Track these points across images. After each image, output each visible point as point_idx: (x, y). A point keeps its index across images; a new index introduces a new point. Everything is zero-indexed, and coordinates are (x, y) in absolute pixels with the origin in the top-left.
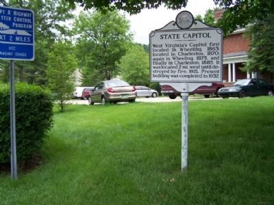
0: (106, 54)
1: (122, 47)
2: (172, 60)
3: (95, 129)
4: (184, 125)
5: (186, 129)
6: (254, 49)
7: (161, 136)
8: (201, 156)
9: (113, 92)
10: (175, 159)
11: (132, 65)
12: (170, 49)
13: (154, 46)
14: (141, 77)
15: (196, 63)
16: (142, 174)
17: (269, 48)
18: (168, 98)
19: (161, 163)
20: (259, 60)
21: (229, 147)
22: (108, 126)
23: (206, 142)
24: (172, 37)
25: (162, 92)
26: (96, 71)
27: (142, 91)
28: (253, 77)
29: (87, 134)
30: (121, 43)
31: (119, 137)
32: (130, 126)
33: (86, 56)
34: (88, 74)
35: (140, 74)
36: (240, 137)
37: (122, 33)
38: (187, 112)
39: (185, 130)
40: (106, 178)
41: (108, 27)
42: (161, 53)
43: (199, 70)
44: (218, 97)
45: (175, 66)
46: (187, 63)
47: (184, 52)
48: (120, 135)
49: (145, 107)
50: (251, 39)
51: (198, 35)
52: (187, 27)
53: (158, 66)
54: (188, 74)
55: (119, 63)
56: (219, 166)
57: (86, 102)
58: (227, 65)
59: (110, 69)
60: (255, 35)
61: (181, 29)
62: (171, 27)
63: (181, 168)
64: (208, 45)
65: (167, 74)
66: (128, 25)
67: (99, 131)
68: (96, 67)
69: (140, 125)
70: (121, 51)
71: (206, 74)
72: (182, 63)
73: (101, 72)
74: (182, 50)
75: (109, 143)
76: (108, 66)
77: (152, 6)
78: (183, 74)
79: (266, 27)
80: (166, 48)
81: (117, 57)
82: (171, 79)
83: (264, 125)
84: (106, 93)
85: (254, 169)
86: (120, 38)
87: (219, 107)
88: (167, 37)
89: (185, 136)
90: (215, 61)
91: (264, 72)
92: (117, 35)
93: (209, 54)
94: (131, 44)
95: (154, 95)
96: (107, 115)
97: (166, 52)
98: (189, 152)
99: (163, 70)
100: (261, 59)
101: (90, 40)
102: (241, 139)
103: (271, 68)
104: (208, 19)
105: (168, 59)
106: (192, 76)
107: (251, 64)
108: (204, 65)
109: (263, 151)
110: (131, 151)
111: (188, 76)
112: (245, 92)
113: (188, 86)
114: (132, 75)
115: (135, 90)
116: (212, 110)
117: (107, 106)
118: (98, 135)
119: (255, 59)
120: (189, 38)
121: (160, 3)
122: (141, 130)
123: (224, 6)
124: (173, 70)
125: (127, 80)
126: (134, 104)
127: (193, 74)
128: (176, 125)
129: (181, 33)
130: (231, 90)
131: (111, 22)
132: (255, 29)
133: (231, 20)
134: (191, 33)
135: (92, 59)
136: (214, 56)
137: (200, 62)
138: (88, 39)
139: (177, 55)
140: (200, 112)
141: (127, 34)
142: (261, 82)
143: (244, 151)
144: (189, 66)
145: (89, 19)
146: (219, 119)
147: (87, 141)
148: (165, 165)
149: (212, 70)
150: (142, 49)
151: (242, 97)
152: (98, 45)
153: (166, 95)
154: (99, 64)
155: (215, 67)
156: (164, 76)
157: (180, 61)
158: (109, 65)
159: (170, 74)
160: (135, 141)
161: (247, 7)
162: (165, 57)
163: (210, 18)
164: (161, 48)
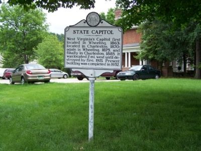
0: (25, 41)
1: (39, 36)
2: (82, 51)
3: (15, 105)
4: (91, 103)
5: (93, 106)
6: (145, 42)
7: (71, 112)
8: (104, 128)
9: (32, 74)
10: (83, 131)
11: (47, 51)
12: (81, 42)
13: (68, 39)
14: (55, 62)
15: (102, 54)
16: (56, 144)
17: (156, 42)
18: (77, 79)
19: (72, 134)
20: (149, 51)
21: (126, 120)
22: (27, 103)
23: (108, 117)
24: (83, 32)
25: (72, 74)
26: (16, 55)
27: (55, 73)
28: (144, 64)
29: (9, 109)
30: (38, 32)
31: (36, 112)
32: (46, 103)
33: (7, 42)
34: (9, 57)
35: (54, 59)
36: (134, 112)
37: (40, 24)
38: (93, 92)
39: (92, 108)
40: (27, 148)
41: (28, 18)
42: (74, 45)
43: (104, 60)
44: (116, 79)
45: (85, 55)
46: (94, 54)
47: (92, 45)
48: (37, 110)
49: (58, 87)
50: (143, 34)
51: (104, 32)
52: (95, 24)
53: (71, 55)
54: (95, 62)
55: (37, 49)
56: (118, 136)
57: (8, 82)
58: (125, 53)
59: (28, 54)
60: (146, 31)
61: (91, 26)
62: (82, 24)
63: (88, 138)
64: (111, 40)
65: (78, 62)
66: (45, 17)
67: (19, 107)
68: (17, 52)
69: (54, 103)
70: (38, 39)
71: (109, 63)
72: (90, 54)
73: (21, 56)
74: (90, 43)
75: (28, 118)
76: (27, 52)
77: (67, 6)
78: (91, 62)
79: (154, 25)
80: (78, 41)
81: (35, 44)
82: (81, 66)
83: (153, 102)
84: (25, 75)
85: (145, 138)
86: (37, 28)
87: (118, 88)
88: (79, 32)
89: (92, 112)
90: (116, 53)
91: (152, 60)
92: (35, 25)
93: (112, 47)
94: (47, 34)
95: (65, 76)
96: (26, 93)
97: (78, 45)
98: (95, 125)
99: (75, 58)
100: (150, 50)
101: (11, 28)
102: (135, 114)
103: (158, 57)
104: (110, 16)
105: (79, 50)
106: (98, 64)
107: (143, 54)
108: (107, 56)
109: (151, 124)
110: (46, 124)
111: (95, 64)
112: (138, 75)
113: (95, 73)
114: (47, 59)
115: (50, 72)
116: (112, 91)
117: (26, 85)
118: (18, 110)
119: (146, 49)
120: (97, 34)
121: (73, 4)
122: (55, 106)
123: (123, 8)
124: (83, 59)
125: (43, 63)
126: (48, 84)
127: (99, 62)
128: (84, 102)
129: (90, 30)
130: (128, 74)
131: (30, 14)
132: (146, 27)
133: (128, 20)
134: (98, 29)
135: (13, 44)
136: (116, 49)
137: (105, 53)
138: (10, 27)
139: (86, 47)
140: (103, 92)
141: (43, 25)
142: (150, 68)
143: (137, 124)
144: (96, 56)
145: (11, 11)
146: (118, 98)
147: (9, 116)
148: (75, 136)
149: (114, 59)
150: (56, 38)
151: (136, 80)
152: (18, 33)
153: (75, 76)
154: (19, 49)
155: (116, 58)
156: (75, 64)
157: (89, 52)
158: (28, 50)
159: (81, 62)
160: (50, 116)
161: (141, 11)
162: (77, 48)
163: (112, 15)
164: (74, 41)
